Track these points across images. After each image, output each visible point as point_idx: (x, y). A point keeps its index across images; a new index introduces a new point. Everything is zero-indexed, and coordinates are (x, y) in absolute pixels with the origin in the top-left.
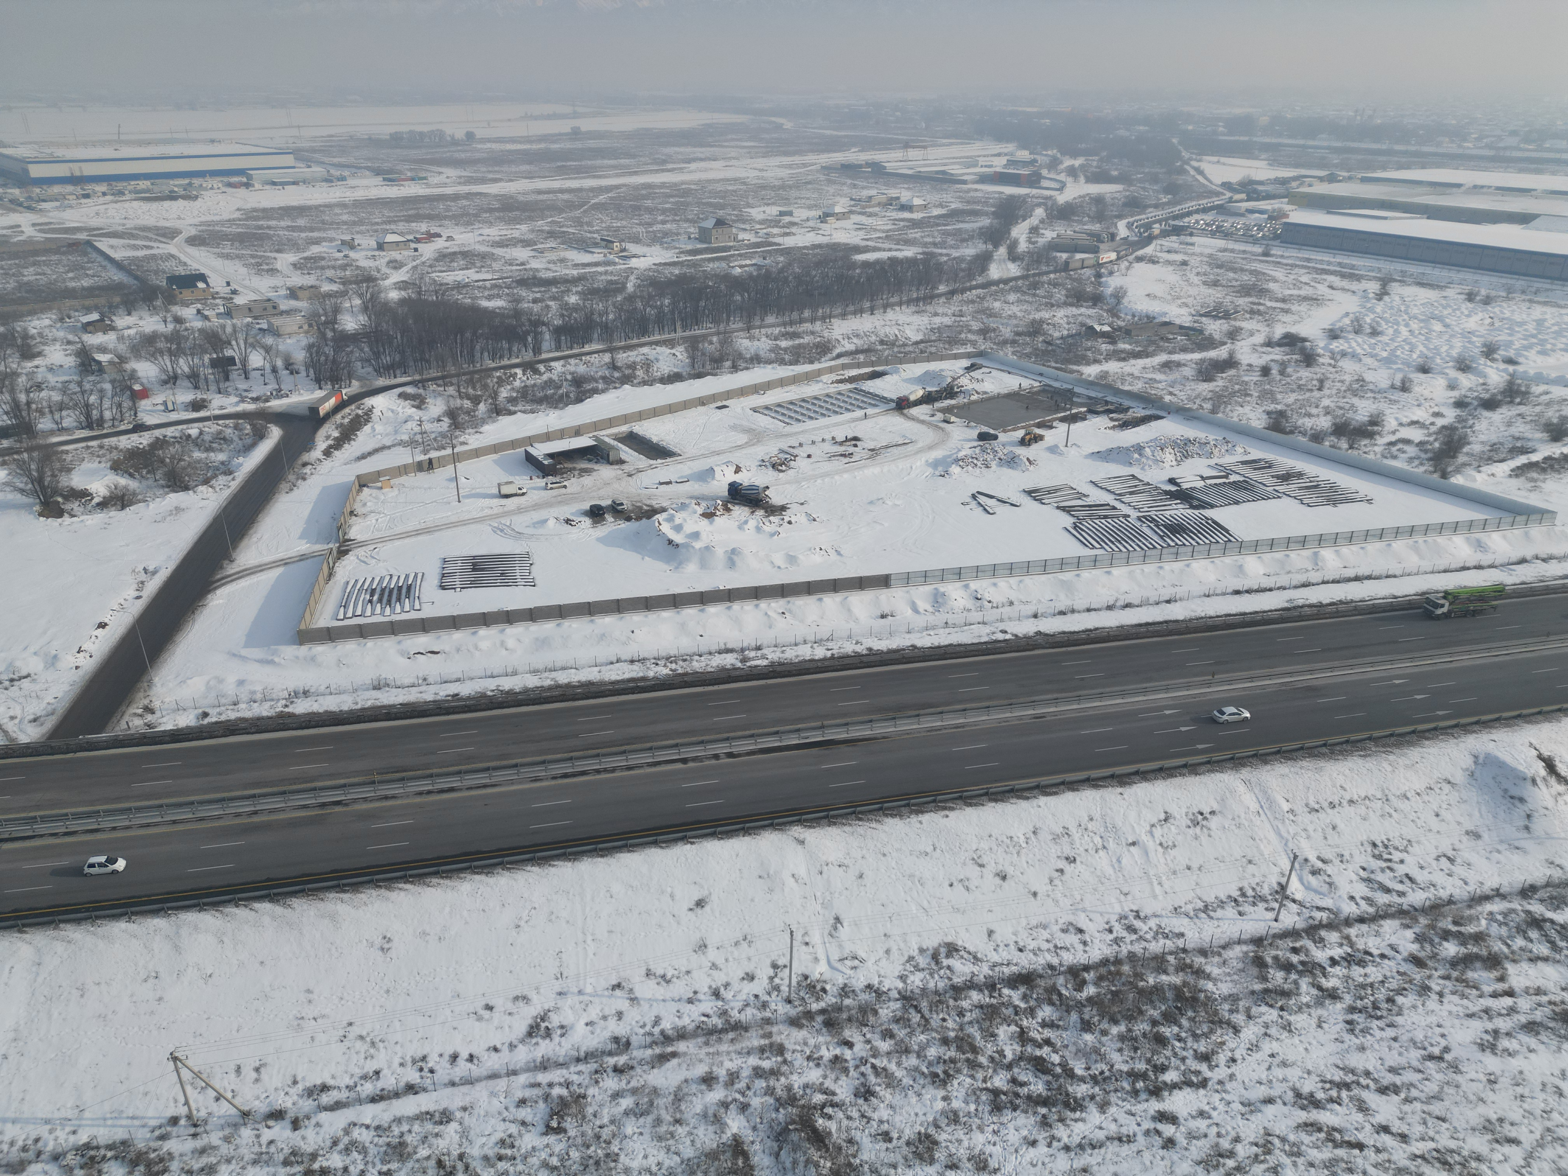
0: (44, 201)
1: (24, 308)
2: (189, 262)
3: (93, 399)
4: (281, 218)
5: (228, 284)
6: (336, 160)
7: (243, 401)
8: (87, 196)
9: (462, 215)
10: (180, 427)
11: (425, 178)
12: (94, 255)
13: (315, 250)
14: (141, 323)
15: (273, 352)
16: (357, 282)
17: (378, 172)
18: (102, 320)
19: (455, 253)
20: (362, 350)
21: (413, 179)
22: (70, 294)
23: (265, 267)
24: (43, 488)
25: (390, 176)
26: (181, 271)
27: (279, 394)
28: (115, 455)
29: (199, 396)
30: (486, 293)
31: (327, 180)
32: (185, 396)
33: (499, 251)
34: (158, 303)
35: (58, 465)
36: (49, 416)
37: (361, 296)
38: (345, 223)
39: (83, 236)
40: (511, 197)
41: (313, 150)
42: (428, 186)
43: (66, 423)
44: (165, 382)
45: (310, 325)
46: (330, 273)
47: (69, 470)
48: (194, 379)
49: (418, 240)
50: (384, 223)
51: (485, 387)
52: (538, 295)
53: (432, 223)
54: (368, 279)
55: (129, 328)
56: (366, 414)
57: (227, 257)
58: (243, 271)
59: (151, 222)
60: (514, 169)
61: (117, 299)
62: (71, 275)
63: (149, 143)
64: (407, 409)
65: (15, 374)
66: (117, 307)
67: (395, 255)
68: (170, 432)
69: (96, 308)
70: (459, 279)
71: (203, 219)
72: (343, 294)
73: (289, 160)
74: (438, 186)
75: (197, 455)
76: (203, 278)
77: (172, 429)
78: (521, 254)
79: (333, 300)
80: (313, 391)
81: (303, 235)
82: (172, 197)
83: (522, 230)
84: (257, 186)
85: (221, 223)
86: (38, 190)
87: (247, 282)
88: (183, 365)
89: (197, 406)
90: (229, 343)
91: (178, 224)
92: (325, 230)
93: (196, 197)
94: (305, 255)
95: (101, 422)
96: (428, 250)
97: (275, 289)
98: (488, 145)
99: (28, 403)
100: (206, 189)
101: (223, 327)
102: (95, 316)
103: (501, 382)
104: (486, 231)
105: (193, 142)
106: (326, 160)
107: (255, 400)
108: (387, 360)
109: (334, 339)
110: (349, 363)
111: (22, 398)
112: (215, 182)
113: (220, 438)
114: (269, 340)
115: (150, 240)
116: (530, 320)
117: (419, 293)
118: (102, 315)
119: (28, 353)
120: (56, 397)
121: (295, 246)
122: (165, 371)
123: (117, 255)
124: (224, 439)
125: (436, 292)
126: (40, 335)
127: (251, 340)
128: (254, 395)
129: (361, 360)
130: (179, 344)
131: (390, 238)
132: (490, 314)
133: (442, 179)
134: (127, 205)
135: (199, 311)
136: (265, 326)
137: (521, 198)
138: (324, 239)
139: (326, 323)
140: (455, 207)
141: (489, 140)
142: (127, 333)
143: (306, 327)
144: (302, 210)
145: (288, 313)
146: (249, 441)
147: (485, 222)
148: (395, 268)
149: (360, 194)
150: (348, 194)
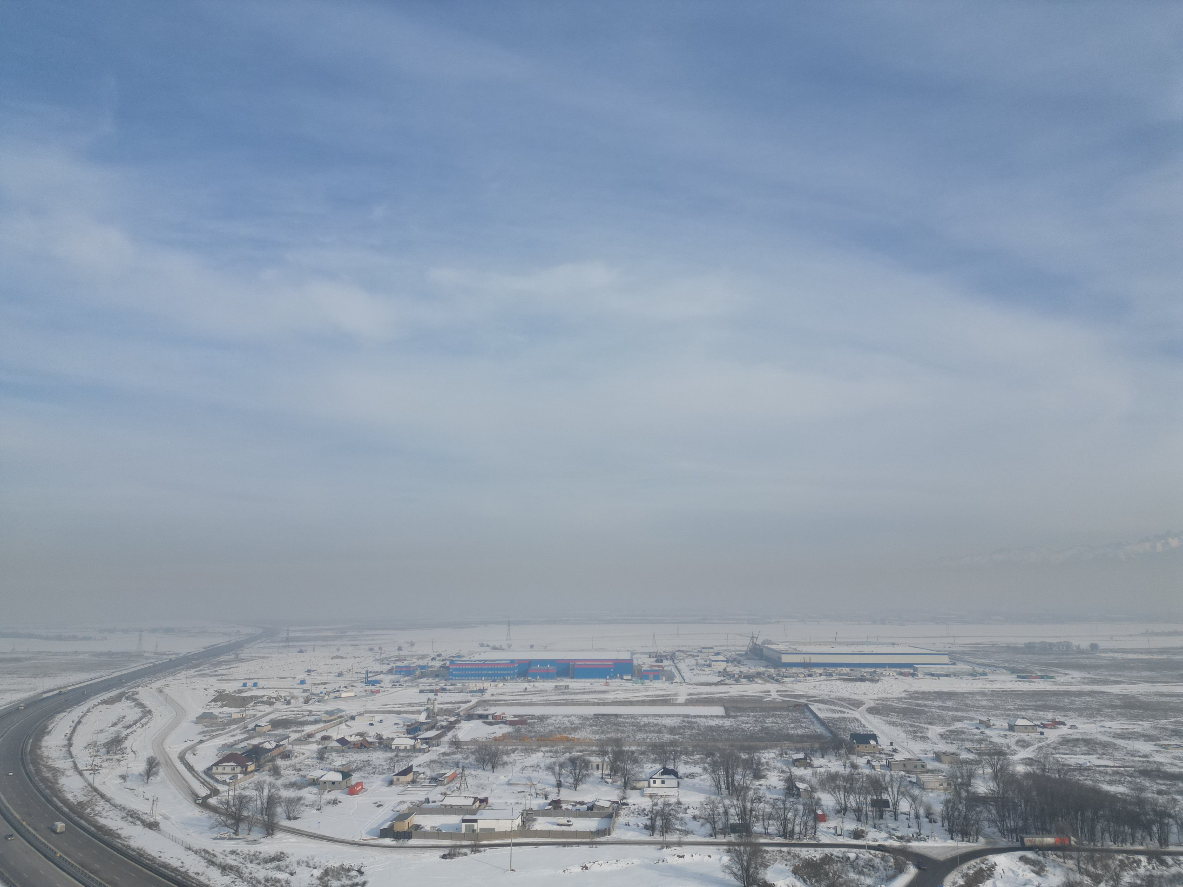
0: (786, 677)
1: (762, 744)
2: (867, 725)
3: (790, 815)
4: (935, 700)
5: (891, 744)
6: (980, 661)
7: (891, 838)
8: (810, 675)
9: (1085, 709)
10: (843, 850)
11: (1053, 678)
12: (808, 714)
13: (958, 725)
14: (829, 765)
15: (917, 802)
16: (989, 755)
17: (1013, 671)
18: (805, 759)
19: (1077, 740)
20: (989, 812)
21: (1042, 678)
22: (789, 738)
23: (919, 734)
24: (748, 876)
25: (1023, 675)
26: (861, 731)
27: (918, 837)
28: (797, 862)
29: (860, 828)
30: (1108, 778)
31: (972, 675)
32: (850, 825)
33: (1120, 742)
34: (842, 752)
35: (760, 860)
36: (761, 822)
37: (992, 766)
38: (984, 707)
39: (803, 701)
40: (1133, 697)
41: (963, 653)
42: (1055, 683)
43: (772, 829)
44: (838, 812)
45: (949, 784)
46: (968, 745)
47: (766, 866)
48: (858, 812)
49: (1044, 726)
50: (1016, 709)
51: (1106, 867)
52: (1164, 788)
53: (1058, 713)
54: (999, 753)
55: (821, 767)
56: (989, 869)
57: (893, 724)
58: (903, 735)
59: (845, 694)
60: (1135, 674)
61: (817, 745)
62: (792, 725)
63: (852, 644)
64: (1026, 873)
65: (748, 788)
66: (816, 751)
67: (1024, 736)
68: (836, 852)
69: (803, 750)
70: (1081, 762)
71: (880, 696)
72: (978, 762)
73: (945, 659)
74: (1063, 684)
75: (852, 875)
76: (874, 737)
77: (837, 850)
78: (1144, 747)
79: (969, 767)
80: (945, 840)
81: (950, 713)
82: (862, 679)
83: (1144, 726)
84: (920, 676)
85: (893, 700)
86: (784, 670)
87: (905, 744)
88: (852, 801)
89: (858, 835)
90: (887, 789)
91: (863, 698)
92: (967, 711)
93: (878, 681)
94: (951, 728)
95: (792, 833)
96: (1053, 735)
97: (925, 752)
98: (1111, 654)
99: (751, 810)
100: (885, 676)
101: (884, 776)
102: (801, 756)
103: (1123, 866)
104: (1108, 724)
105: (881, 644)
106: (973, 660)
107: (900, 838)
108: (1010, 824)
109: (966, 799)
110: (977, 821)
111: (749, 805)
112: (892, 671)
113: (870, 865)
114: (916, 792)
115: (844, 707)
116: (1154, 810)
117: (1043, 770)
118: (806, 755)
119: (758, 775)
120: (768, 809)
121: (943, 721)
122: (839, 803)
123: (821, 715)
124: (873, 866)
125: (1059, 771)
126: (767, 763)
127: (902, 789)
128: (900, 834)
129: (989, 820)
130: (852, 784)
131: (1020, 722)
132: (1113, 798)
133: (1068, 678)
134: (833, 682)
135: (868, 762)
136: (914, 780)
137: (1142, 698)
138: (966, 718)
139: (962, 784)
140: (1078, 702)
141: (1112, 651)
142: (820, 770)
143: (945, 785)
144: (951, 695)
145: (932, 771)
146: (891, 872)
147: (1107, 716)
148: (1023, 747)
149: (997, 687)
150: (988, 686)
